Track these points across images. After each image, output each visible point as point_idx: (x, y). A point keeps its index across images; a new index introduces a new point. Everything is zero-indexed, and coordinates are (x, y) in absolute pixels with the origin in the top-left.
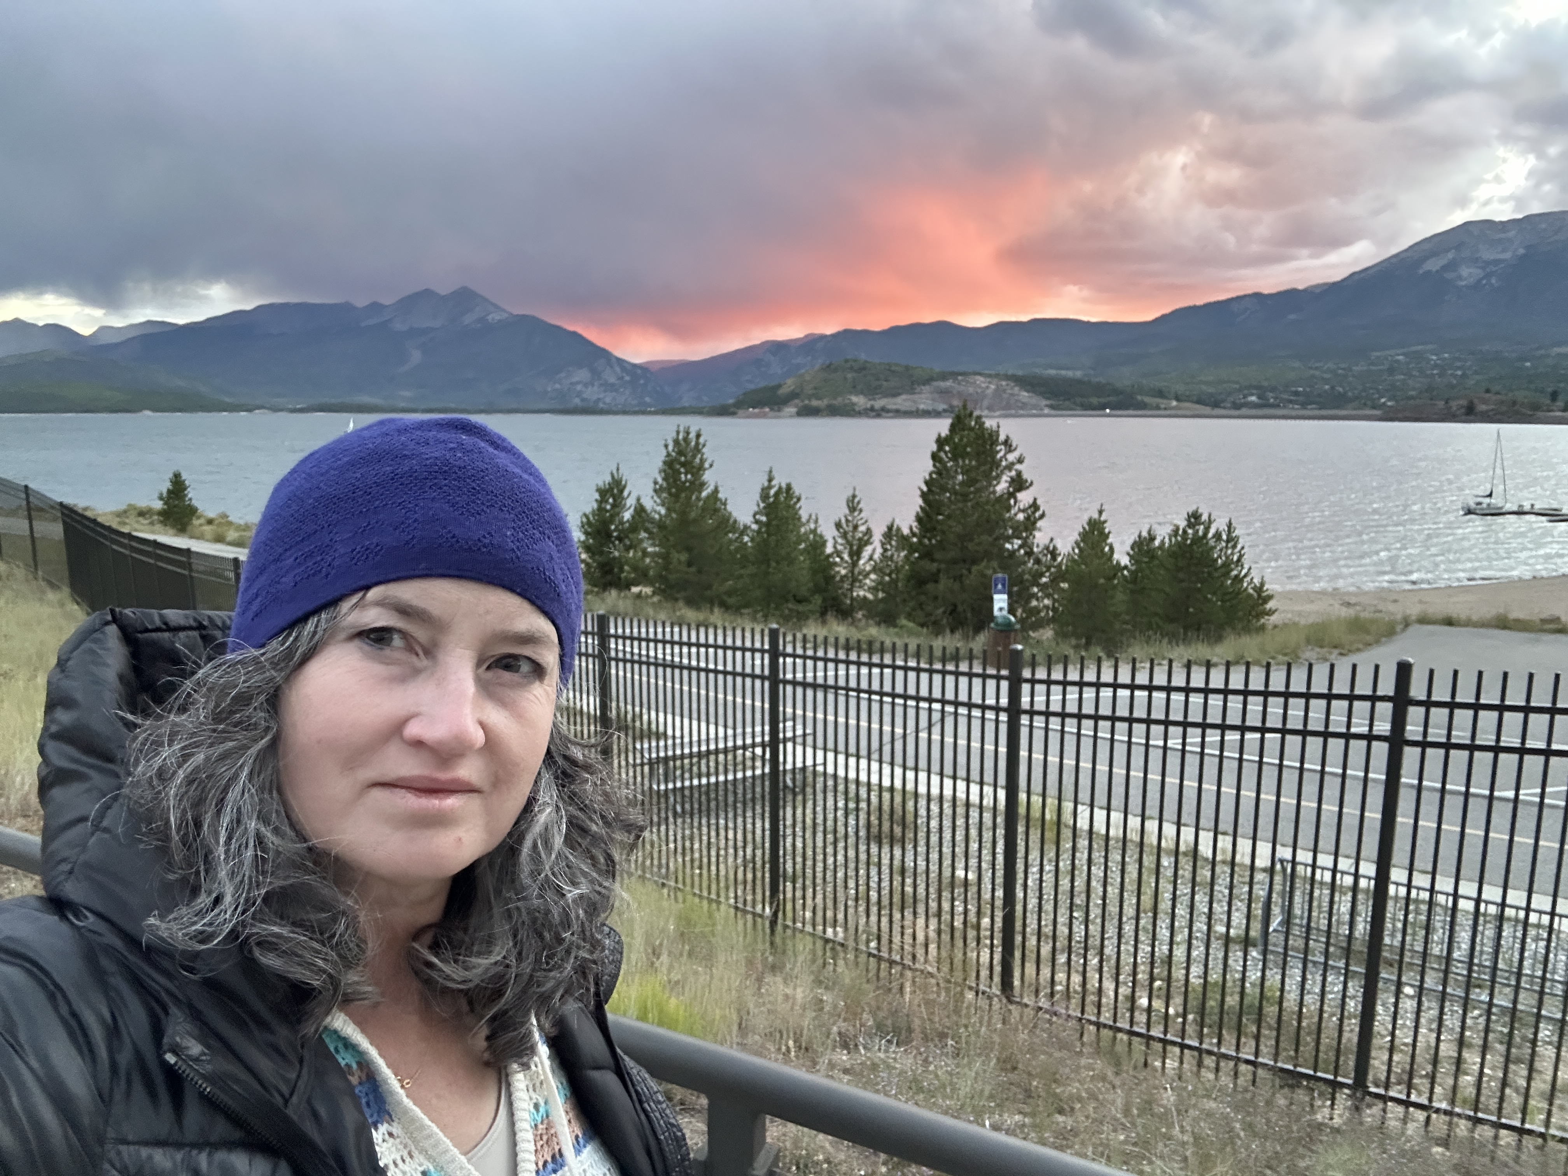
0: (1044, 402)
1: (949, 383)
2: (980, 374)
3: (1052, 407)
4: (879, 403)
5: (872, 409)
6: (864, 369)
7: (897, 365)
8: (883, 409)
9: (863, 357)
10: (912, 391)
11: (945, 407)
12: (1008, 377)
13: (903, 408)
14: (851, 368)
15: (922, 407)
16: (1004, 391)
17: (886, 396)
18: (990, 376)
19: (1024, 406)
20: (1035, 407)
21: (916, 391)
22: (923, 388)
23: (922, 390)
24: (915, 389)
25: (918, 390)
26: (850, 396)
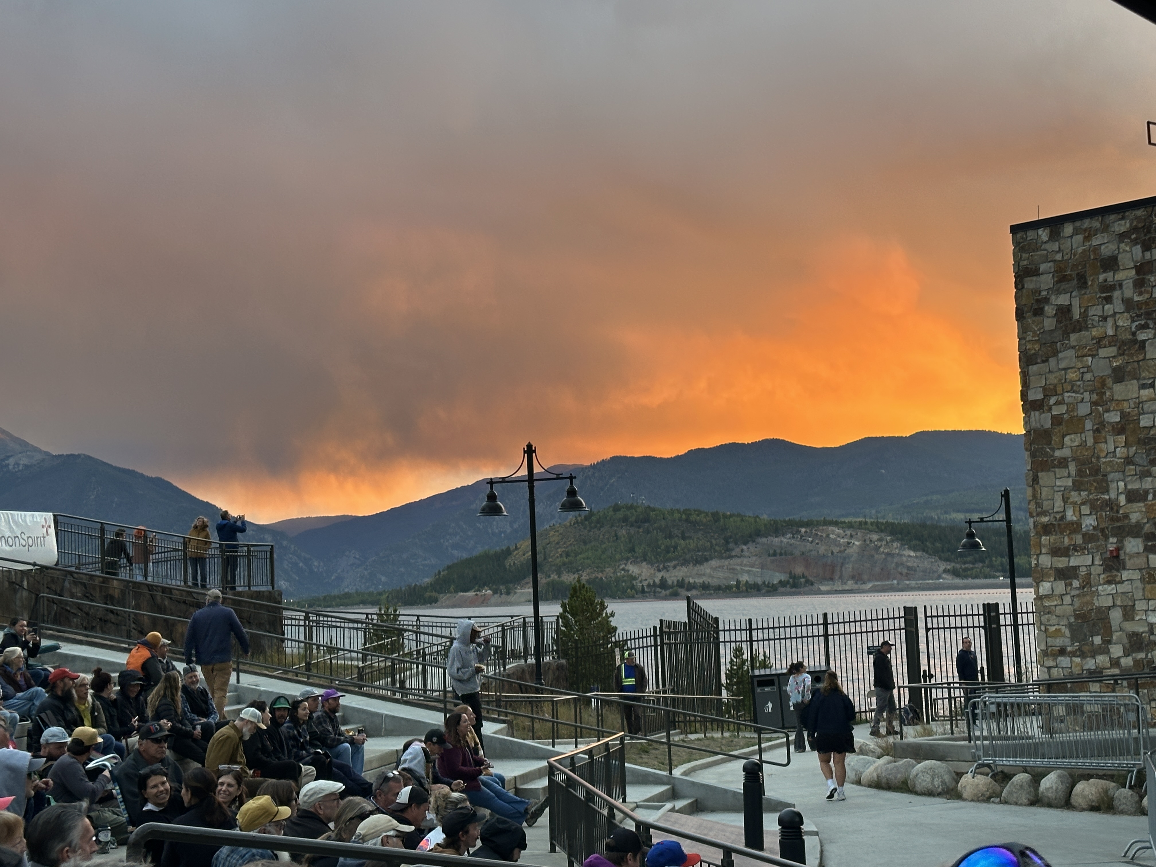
0: (943, 566)
1: (786, 540)
2: (836, 524)
3: (956, 573)
4: (674, 575)
5: (663, 585)
6: (646, 520)
7: (699, 513)
8: (681, 584)
9: (643, 501)
10: (726, 553)
11: (783, 577)
12: (880, 527)
13: (714, 582)
14: (625, 520)
15: (745, 578)
16: (877, 548)
17: (685, 563)
18: (850, 526)
19: (910, 573)
20: (927, 574)
21: (733, 554)
22: (745, 547)
23: (742, 551)
24: (732, 550)
25: (736, 551)
26: (626, 564)
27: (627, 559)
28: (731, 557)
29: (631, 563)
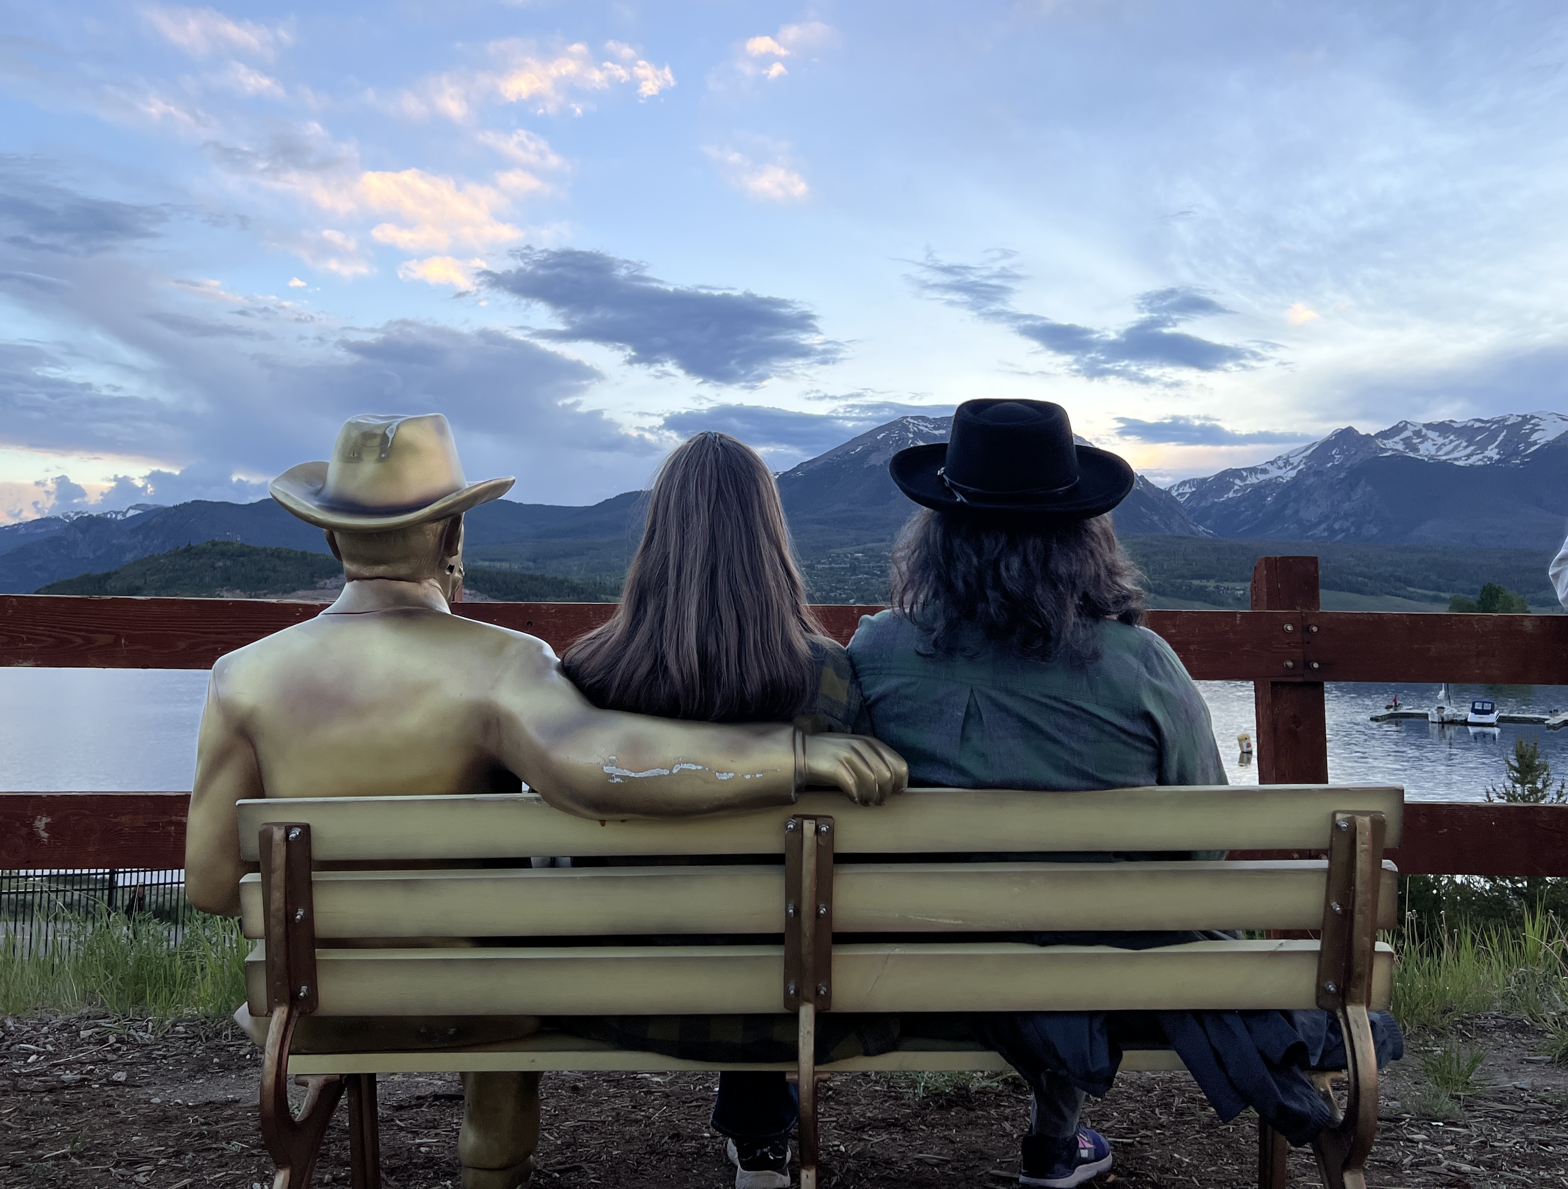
6: (241, 555)
9: (239, 539)
10: (311, 586)
14: (222, 554)
21: (318, 586)
22: (328, 581)
23: (326, 584)
24: (317, 583)
25: (322, 583)
26: (221, 591)
27: (222, 587)
28: (315, 589)
29: (226, 590)
